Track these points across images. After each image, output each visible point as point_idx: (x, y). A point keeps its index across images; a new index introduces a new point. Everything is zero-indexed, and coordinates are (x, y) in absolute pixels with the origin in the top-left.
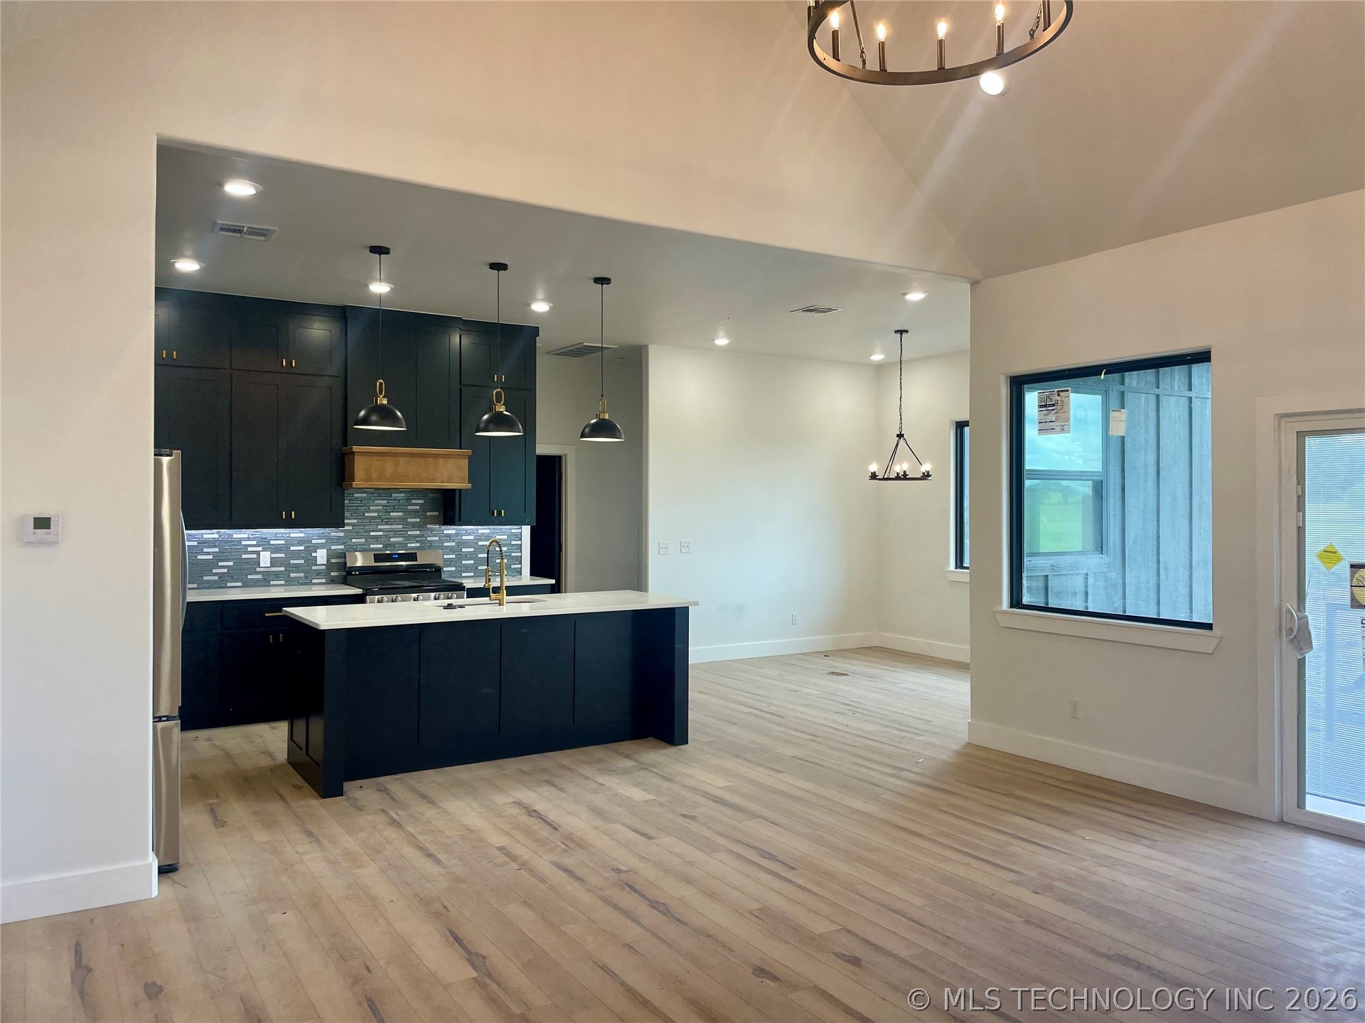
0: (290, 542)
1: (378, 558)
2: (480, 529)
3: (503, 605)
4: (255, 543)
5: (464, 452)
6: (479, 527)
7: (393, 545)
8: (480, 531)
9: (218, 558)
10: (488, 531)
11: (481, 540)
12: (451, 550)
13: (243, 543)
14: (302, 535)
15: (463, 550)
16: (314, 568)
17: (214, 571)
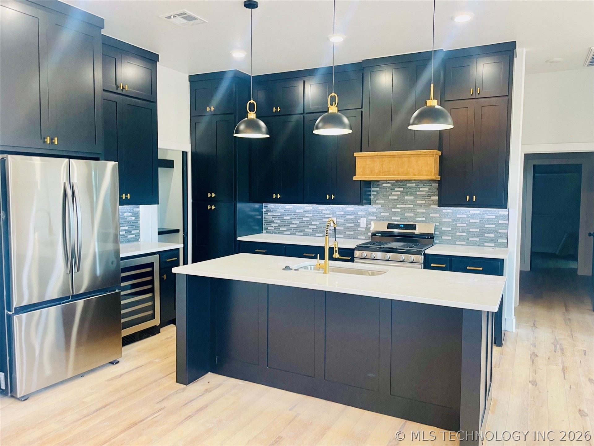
0: (346, 213)
1: (390, 226)
2: (472, 210)
3: (326, 273)
4: (329, 212)
5: (430, 152)
6: (471, 209)
7: (405, 218)
8: (471, 212)
9: (312, 219)
10: (479, 212)
11: (472, 218)
12: (448, 225)
13: (324, 212)
14: (353, 209)
15: (458, 225)
16: (359, 229)
17: (310, 227)
